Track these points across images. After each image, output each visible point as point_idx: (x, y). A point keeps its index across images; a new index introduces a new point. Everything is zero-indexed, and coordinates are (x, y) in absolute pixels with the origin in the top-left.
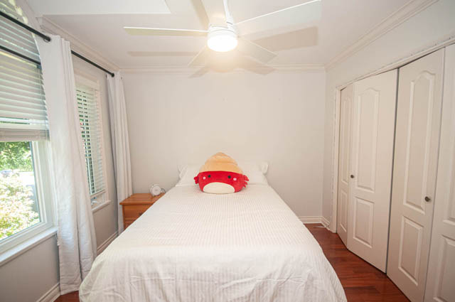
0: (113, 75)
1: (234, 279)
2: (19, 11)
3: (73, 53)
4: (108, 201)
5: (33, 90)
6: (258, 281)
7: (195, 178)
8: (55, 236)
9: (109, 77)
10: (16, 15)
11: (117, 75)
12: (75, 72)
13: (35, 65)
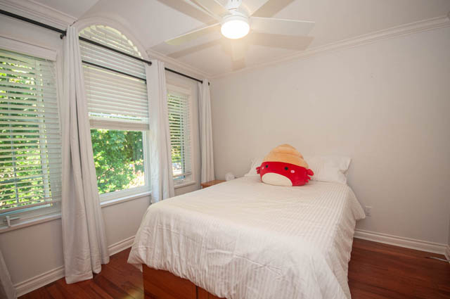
0: (202, 82)
1: (217, 248)
2: (136, 49)
3: (166, 69)
4: (193, 182)
5: (142, 99)
6: (234, 256)
7: (257, 168)
8: (150, 195)
9: (200, 83)
10: (135, 52)
11: (205, 82)
12: (167, 82)
13: (143, 82)
